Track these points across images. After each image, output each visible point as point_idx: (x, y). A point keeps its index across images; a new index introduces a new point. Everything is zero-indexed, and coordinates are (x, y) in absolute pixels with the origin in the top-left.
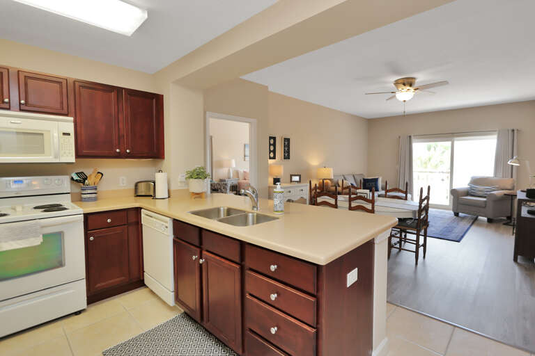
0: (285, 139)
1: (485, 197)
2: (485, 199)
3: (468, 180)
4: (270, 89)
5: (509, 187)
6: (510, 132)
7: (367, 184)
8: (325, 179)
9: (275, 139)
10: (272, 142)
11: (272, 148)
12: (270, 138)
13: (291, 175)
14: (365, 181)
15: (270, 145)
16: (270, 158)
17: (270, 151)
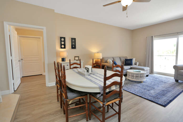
0: (72, 39)
4: (55, 12)
7: (127, 62)
8: (98, 59)
9: (64, 38)
10: (63, 40)
11: (63, 43)
12: (61, 38)
13: (75, 57)
14: (126, 60)
15: (61, 41)
16: (61, 48)
17: (61, 45)
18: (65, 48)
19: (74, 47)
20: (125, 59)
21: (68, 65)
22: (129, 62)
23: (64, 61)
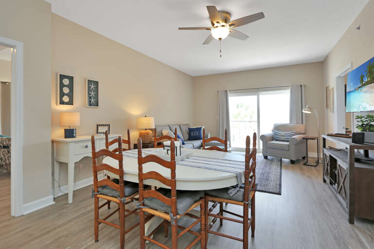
0: (90, 82)
1: (288, 141)
2: (287, 143)
3: (272, 127)
5: (303, 132)
6: (299, 86)
7: (192, 133)
8: (146, 129)
9: (71, 79)
10: (66, 82)
11: (66, 90)
12: (62, 77)
13: (98, 125)
14: (191, 130)
15: (62, 85)
16: (62, 103)
17: (62, 94)
18: (71, 103)
19: (93, 101)
20: (189, 129)
21: (87, 147)
22: (196, 134)
23: (73, 137)
